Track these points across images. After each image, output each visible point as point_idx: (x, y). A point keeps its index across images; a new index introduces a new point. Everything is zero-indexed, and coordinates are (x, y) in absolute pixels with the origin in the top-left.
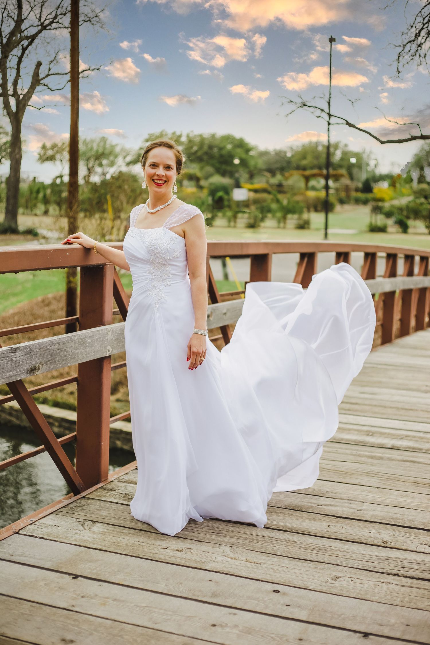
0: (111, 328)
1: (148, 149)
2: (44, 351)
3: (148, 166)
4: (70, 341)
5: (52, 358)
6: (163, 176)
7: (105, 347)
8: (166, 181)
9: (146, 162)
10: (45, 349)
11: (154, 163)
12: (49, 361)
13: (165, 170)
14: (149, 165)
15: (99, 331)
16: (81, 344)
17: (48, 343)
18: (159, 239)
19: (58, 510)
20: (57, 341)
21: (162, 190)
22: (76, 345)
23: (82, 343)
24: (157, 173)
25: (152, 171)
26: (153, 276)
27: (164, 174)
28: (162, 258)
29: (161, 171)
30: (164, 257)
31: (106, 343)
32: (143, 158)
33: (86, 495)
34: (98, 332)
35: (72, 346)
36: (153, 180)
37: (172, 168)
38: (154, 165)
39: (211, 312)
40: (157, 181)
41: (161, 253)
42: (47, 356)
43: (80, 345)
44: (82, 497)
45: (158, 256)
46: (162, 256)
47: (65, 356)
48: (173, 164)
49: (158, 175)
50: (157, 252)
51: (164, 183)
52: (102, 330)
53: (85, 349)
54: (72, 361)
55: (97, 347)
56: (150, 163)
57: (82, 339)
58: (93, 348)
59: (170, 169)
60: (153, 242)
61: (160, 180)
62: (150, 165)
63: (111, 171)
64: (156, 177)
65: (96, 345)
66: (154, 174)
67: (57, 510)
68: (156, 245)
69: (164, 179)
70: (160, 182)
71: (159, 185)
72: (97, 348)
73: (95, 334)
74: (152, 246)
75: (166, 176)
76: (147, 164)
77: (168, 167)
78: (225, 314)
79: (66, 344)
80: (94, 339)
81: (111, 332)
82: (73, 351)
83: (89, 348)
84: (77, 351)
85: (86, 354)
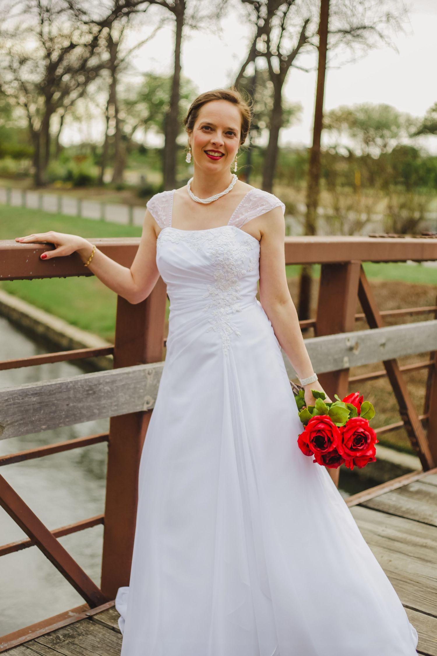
0: (154, 368)
1: (199, 102)
2: (7, 405)
3: (198, 129)
4: (65, 390)
5: (25, 416)
6: (221, 145)
7: (140, 397)
8: (223, 155)
9: (195, 122)
10: (10, 403)
11: (209, 124)
12: (17, 421)
13: (224, 136)
14: (200, 126)
15: (128, 373)
16: (88, 394)
17: (16, 393)
18: (230, 243)
19: (36, 640)
20: (35, 390)
21: (218, 166)
22: (78, 395)
23: (90, 392)
24: (212, 141)
25: (205, 137)
26: (215, 300)
27: (223, 144)
28: (233, 273)
29: (219, 138)
30: (237, 271)
31: (141, 391)
32: (190, 116)
33: (95, 613)
34: (126, 375)
35: (69, 398)
36: (206, 152)
37: (235, 135)
38: (209, 128)
39: (357, 344)
40: (211, 153)
41: (233, 265)
42: (14, 414)
43: (85, 396)
44: (87, 617)
45: (229, 270)
46: (234, 269)
47: (55, 412)
48: (237, 127)
49: (214, 144)
50: (228, 263)
51: (221, 157)
52: (134, 372)
53: (98, 401)
54: (67, 420)
55: (123, 397)
56: (201, 124)
57: (90, 386)
58: (115, 399)
59: (233, 135)
60: (222, 249)
61: (215, 152)
62: (202, 128)
63: (393, 143)
64: (209, 148)
65: (120, 394)
66: (208, 143)
67: (33, 639)
68: (227, 254)
69: (222, 150)
70: (216, 154)
71: (214, 159)
72: (122, 400)
73: (119, 379)
74: (220, 254)
75: (226, 147)
76: (197, 126)
77: (229, 133)
78: (383, 345)
79: (57, 394)
80: (116, 386)
81: (152, 376)
82: (71, 405)
83: (104, 399)
84: (80, 405)
85: (98, 409)
